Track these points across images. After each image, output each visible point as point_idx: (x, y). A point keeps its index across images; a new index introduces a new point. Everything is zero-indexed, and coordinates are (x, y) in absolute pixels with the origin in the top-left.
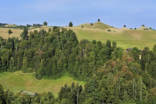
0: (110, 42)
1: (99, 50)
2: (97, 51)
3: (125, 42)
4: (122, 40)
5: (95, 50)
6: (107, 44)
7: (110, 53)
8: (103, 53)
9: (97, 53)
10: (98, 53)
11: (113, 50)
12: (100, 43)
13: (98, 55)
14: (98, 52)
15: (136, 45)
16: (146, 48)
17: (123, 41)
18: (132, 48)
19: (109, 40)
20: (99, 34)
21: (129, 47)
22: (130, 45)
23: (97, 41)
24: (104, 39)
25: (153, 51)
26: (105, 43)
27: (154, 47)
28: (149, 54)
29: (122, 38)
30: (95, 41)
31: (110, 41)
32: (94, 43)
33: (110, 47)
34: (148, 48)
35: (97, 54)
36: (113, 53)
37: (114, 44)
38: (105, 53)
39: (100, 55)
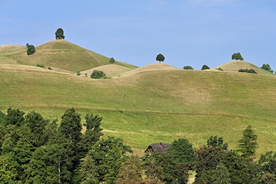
0: (77, 119)
1: (33, 150)
2: (24, 151)
3: (147, 119)
4: (134, 110)
5: (16, 149)
6: (62, 124)
7: (76, 163)
8: (47, 162)
9: (23, 160)
10: (27, 162)
11: (87, 151)
12: (36, 121)
13: (28, 168)
14: (27, 159)
15: (189, 130)
16: (213, 142)
17: (137, 113)
18: (171, 142)
19: (73, 110)
20: (43, 85)
21: (160, 137)
22: (164, 129)
23: (27, 113)
24: (58, 105)
25: (240, 154)
26: (59, 123)
27: (246, 136)
28: (221, 165)
29: (135, 102)
30: (18, 114)
31: (77, 112)
32: (14, 123)
33: (77, 138)
34: (221, 140)
35: (23, 166)
36: (86, 160)
37: (94, 123)
38: (53, 163)
39: (37, 171)
